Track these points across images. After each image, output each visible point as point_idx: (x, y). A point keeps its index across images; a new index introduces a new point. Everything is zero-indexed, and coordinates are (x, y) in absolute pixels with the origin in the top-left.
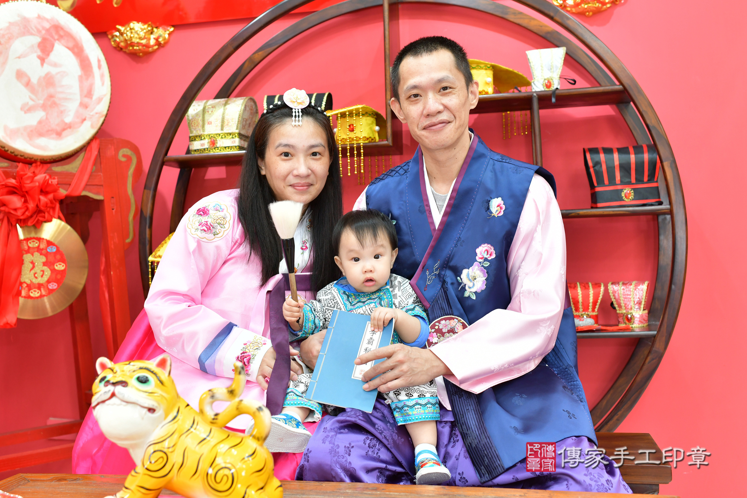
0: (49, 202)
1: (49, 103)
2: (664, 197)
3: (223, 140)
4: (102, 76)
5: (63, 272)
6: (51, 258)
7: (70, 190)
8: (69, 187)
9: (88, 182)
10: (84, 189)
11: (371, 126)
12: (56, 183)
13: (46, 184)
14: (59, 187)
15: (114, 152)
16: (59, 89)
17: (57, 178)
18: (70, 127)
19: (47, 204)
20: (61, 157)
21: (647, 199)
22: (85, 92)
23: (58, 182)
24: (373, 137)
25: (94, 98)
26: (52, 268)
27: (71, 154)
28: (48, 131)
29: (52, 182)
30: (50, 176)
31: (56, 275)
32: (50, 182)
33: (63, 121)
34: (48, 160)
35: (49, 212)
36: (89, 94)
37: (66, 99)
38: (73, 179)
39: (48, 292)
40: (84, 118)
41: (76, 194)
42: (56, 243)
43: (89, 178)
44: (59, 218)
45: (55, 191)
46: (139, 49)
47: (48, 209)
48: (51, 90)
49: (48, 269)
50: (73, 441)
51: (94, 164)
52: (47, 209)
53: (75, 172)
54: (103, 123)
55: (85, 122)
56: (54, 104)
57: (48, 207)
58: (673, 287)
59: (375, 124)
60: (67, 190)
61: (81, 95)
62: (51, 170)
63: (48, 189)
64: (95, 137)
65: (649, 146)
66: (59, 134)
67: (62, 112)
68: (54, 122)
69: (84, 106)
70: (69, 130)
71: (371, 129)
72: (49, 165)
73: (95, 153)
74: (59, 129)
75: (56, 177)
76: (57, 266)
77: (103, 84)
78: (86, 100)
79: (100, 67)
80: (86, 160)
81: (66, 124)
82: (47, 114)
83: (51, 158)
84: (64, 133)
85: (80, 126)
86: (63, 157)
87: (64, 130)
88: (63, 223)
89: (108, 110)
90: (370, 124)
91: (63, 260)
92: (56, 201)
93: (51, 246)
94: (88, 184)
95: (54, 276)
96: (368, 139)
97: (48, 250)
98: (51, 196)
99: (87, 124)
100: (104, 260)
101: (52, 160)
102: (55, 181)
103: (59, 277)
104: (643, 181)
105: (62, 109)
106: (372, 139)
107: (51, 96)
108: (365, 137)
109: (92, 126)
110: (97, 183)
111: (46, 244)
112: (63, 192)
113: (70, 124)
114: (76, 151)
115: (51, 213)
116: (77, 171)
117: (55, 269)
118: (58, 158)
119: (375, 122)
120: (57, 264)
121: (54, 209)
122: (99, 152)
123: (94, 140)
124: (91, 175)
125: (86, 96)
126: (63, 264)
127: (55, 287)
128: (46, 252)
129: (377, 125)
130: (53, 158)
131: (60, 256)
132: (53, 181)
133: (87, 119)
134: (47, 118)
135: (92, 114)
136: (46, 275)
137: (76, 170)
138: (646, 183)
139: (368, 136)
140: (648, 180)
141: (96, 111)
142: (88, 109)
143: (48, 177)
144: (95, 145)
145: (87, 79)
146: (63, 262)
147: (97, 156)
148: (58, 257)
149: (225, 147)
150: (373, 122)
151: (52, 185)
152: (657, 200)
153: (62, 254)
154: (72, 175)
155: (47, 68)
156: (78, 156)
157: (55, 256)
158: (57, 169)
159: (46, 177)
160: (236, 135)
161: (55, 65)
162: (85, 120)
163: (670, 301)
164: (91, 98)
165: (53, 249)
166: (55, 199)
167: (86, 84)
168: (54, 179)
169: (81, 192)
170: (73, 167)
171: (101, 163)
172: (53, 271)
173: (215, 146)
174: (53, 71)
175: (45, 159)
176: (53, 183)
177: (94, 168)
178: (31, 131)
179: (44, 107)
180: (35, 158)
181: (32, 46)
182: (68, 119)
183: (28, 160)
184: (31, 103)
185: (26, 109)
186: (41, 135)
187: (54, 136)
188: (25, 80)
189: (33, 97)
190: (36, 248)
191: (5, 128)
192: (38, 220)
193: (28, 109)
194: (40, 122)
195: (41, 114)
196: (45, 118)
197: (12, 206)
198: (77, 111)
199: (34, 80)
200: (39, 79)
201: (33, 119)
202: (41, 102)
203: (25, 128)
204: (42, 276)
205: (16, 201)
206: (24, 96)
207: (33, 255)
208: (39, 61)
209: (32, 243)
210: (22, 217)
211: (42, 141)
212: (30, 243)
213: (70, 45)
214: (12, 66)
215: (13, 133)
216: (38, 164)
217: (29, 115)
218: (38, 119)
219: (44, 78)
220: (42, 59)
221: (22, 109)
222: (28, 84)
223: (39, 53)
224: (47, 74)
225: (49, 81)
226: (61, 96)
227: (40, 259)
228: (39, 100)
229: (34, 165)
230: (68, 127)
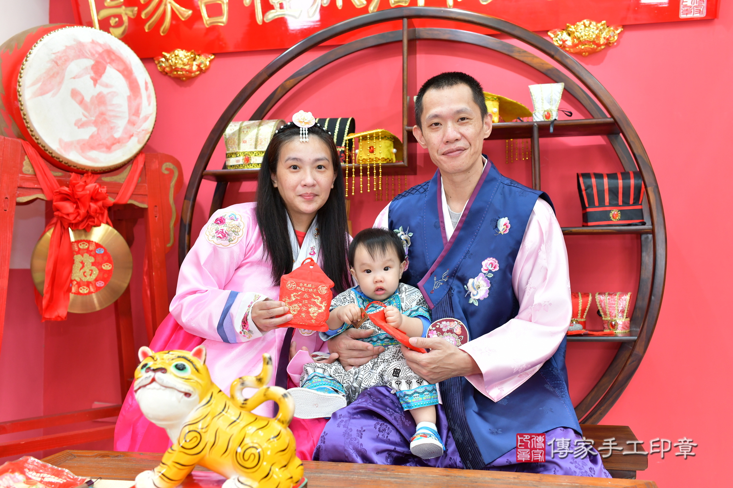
0: (98, 208)
1: (101, 120)
2: (647, 219)
3: (256, 157)
4: (149, 97)
5: (109, 272)
6: (99, 259)
7: (117, 198)
8: (117, 196)
9: (134, 191)
10: (130, 198)
11: (389, 148)
12: (105, 192)
13: (96, 192)
14: (108, 196)
15: (158, 166)
16: (110, 108)
17: (107, 188)
18: (119, 142)
19: (96, 210)
20: (110, 169)
21: (632, 219)
22: (133, 111)
23: (107, 191)
24: (390, 158)
25: (142, 116)
26: (99, 267)
27: (120, 166)
28: (99, 145)
29: (101, 191)
30: (100, 186)
31: (104, 274)
32: (100, 191)
33: (113, 137)
34: (98, 171)
35: (98, 218)
36: (137, 113)
37: (116, 117)
38: (120, 188)
39: (96, 289)
40: (131, 134)
41: (123, 202)
42: (104, 246)
43: (135, 188)
44: (107, 223)
45: (104, 199)
46: (183, 74)
47: (98, 215)
48: (103, 108)
49: (97, 269)
50: (115, 423)
51: (140, 175)
52: (96, 215)
53: (122, 183)
54: (149, 139)
55: (133, 138)
56: (105, 121)
57: (98, 213)
58: (653, 298)
59: (392, 147)
60: (115, 199)
61: (129, 114)
62: (101, 180)
63: (98, 197)
64: (140, 152)
65: (635, 173)
66: (109, 148)
67: (112, 128)
68: (105, 137)
69: (132, 123)
70: (118, 144)
71: (389, 151)
72: (99, 176)
73: (141, 166)
74: (109, 143)
75: (105, 187)
76: (104, 266)
77: (149, 104)
78: (134, 118)
79: (147, 88)
80: (132, 173)
81: (115, 139)
82: (98, 130)
83: (101, 169)
84: (114, 147)
85: (128, 141)
86: (112, 169)
87: (113, 144)
88: (111, 228)
89: (153, 128)
90: (388, 147)
91: (109, 261)
92: (104, 208)
93: (99, 248)
94: (134, 193)
95: (101, 275)
96: (386, 160)
97: (97, 252)
98: (100, 203)
99: (134, 139)
100: (147, 262)
101: (102, 171)
102: (104, 190)
103: (106, 276)
104: (629, 204)
105: (112, 125)
106: (390, 160)
107: (102, 114)
108: (384, 158)
109: (139, 142)
110: (142, 193)
111: (95, 247)
112: (111, 200)
113: (119, 139)
114: (123, 164)
115: (100, 218)
116: (124, 182)
117: (102, 269)
118: (107, 169)
119: (392, 145)
120: (105, 264)
121: (103, 215)
122: (144, 165)
123: (140, 155)
124: (136, 186)
125: (134, 115)
126: (110, 265)
127: (102, 285)
128: (95, 253)
129: (394, 148)
130: (103, 169)
131: (107, 257)
132: (102, 189)
133: (134, 135)
134: (98, 133)
135: (139, 130)
136: (94, 274)
137: (123, 180)
138: (632, 205)
139: (386, 158)
140: (634, 203)
141: (142, 128)
142: (135, 126)
143: (98, 186)
144: (141, 159)
145: (135, 99)
146: (110, 263)
147: (142, 169)
148: (106, 258)
150: (391, 145)
151: (101, 193)
152: (641, 221)
153: (109, 256)
154: (120, 185)
155: (99, 88)
156: (126, 168)
157: (103, 257)
158: (106, 179)
159: (96, 186)
161: (107, 86)
162: (132, 136)
163: (650, 310)
164: (139, 116)
165: (101, 250)
166: (103, 206)
167: (135, 104)
168: (103, 188)
169: (128, 201)
170: (121, 178)
171: (146, 175)
172: (101, 270)
173: (249, 163)
174: (105, 91)
175: (96, 170)
176: (103, 192)
177: (140, 179)
178: (84, 144)
179: (95, 123)
180: (87, 169)
181: (86, 68)
182: (117, 135)
183: (81, 171)
184: (84, 119)
185: (80, 124)
186: (92, 148)
187: (104, 149)
188: (79, 98)
189: (86, 114)
190: (86, 249)
191: (60, 141)
192: (88, 224)
193: (81, 125)
194: (92, 137)
195: (92, 130)
196: (96, 133)
197: (65, 211)
198: (125, 128)
199: (87, 99)
200: (92, 98)
201: (86, 134)
202: (93, 118)
203: (78, 142)
204: (91, 275)
205: (68, 207)
206: (78, 112)
207: (83, 256)
208: (92, 82)
209: (82, 245)
210: (74, 222)
211: (94, 154)
212: (81, 245)
213: (121, 68)
214: (68, 85)
215: (68, 146)
216: (90, 174)
217: (82, 130)
218: (90, 134)
219: (97, 97)
220: (95, 81)
221: (75, 124)
222: (82, 102)
223: (93, 74)
224: (99, 94)
225: (100, 100)
226: (112, 113)
227: (89, 260)
228: (91, 116)
229: (85, 175)
230: (117, 142)
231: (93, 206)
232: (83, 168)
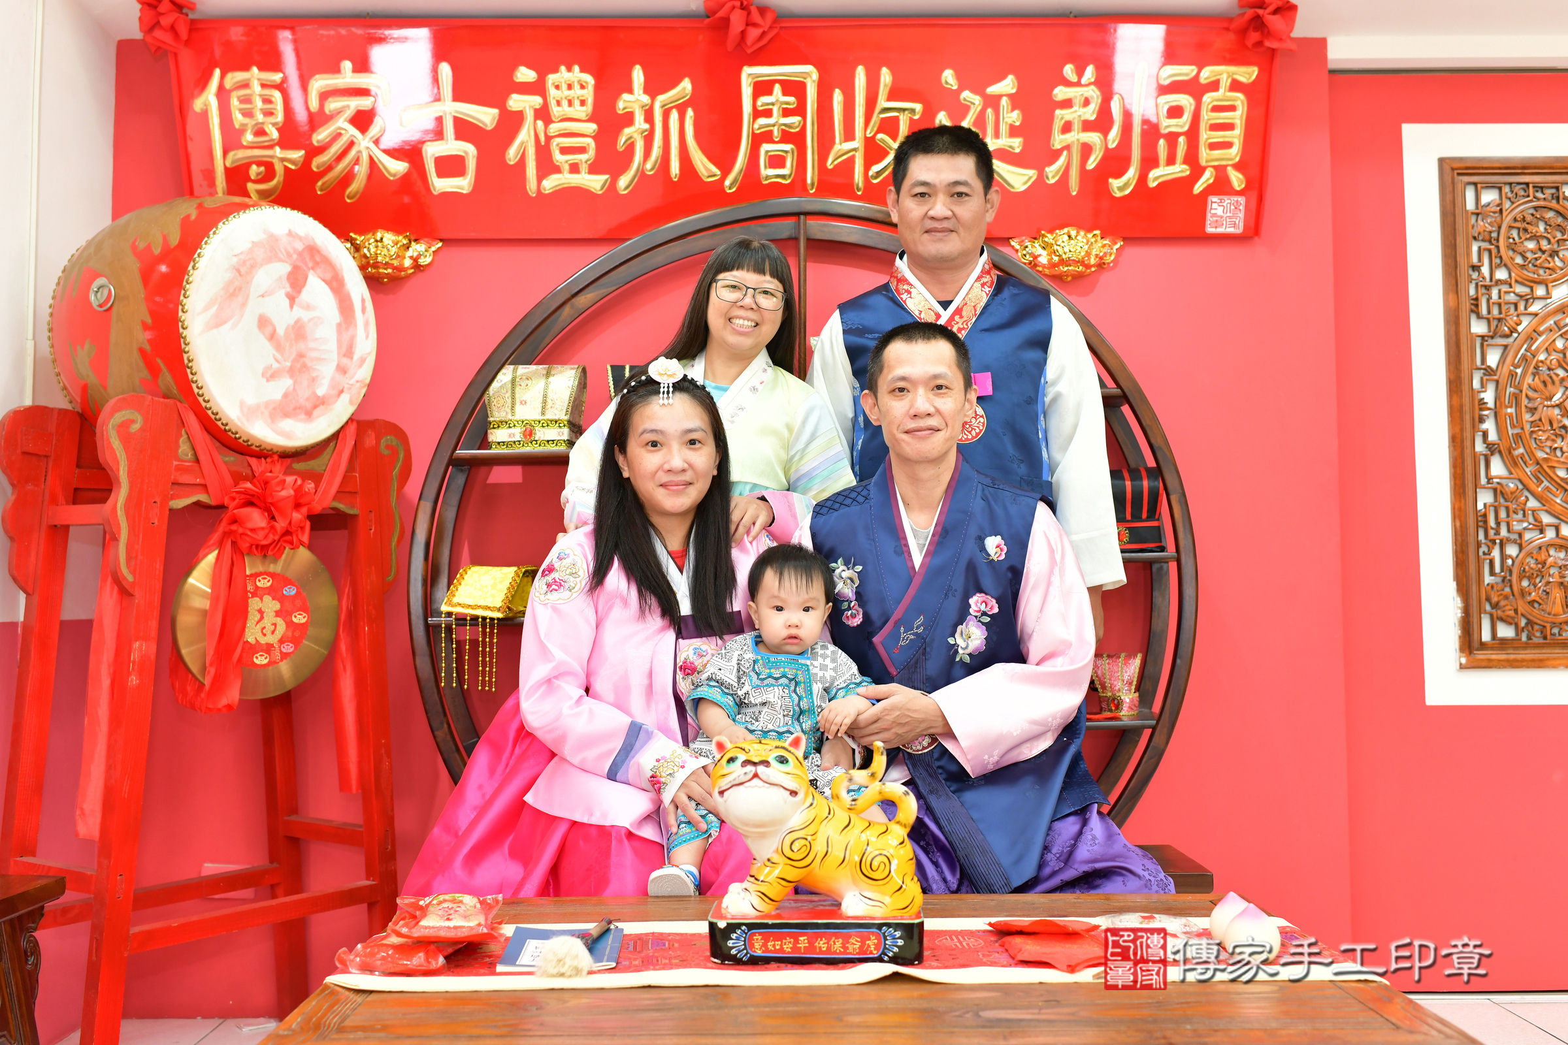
0: (300, 519)
1: (298, 366)
3: (546, 430)
4: (367, 324)
5: (304, 626)
6: (288, 605)
9: (340, 487)
10: (335, 498)
15: (375, 442)
16: (312, 345)
18: (323, 403)
22: (344, 349)
25: (356, 357)
26: (289, 620)
27: (315, 446)
28: (295, 409)
31: (293, 632)
33: (314, 394)
34: (291, 454)
36: (349, 352)
37: (319, 359)
39: (280, 657)
40: (341, 388)
42: (297, 582)
45: (310, 502)
48: (302, 346)
49: (283, 622)
54: (365, 397)
55: (343, 395)
56: (304, 366)
61: (339, 354)
62: (300, 469)
66: (309, 414)
67: (314, 379)
68: (303, 395)
69: (342, 370)
70: (321, 407)
72: (289, 460)
73: (350, 443)
74: (309, 406)
76: (296, 617)
77: (367, 337)
78: (345, 361)
79: (364, 310)
81: (318, 398)
82: (295, 383)
83: (293, 450)
84: (316, 412)
85: (335, 402)
87: (315, 407)
88: (309, 553)
91: (304, 609)
92: (308, 519)
93: (289, 586)
94: (340, 490)
95: (290, 632)
97: (285, 592)
98: (304, 510)
99: (345, 397)
103: (297, 634)
105: (314, 375)
107: (301, 355)
109: (351, 402)
110: (351, 489)
111: (283, 583)
113: (324, 397)
116: (325, 470)
117: (292, 622)
120: (297, 614)
121: (302, 528)
122: (356, 440)
123: (349, 425)
124: (345, 478)
125: (345, 355)
126: (304, 614)
127: (291, 650)
128: (282, 595)
131: (300, 601)
133: (345, 390)
134: (294, 389)
135: (351, 382)
136: (279, 631)
138: (1145, 520)
140: (1148, 517)
141: (357, 378)
142: (347, 375)
143: (299, 482)
145: (347, 329)
146: (303, 611)
147: (354, 446)
148: (298, 603)
149: (548, 441)
152: (1160, 544)
153: (304, 601)
154: (319, 476)
155: (298, 313)
157: (293, 602)
160: (566, 423)
161: (308, 307)
162: (342, 391)
164: (352, 358)
165: (291, 590)
166: (307, 515)
167: (346, 337)
169: (330, 503)
170: (319, 463)
172: (290, 624)
173: (532, 438)
174: (305, 316)
178: (274, 409)
179: (292, 372)
180: (275, 450)
181: (280, 278)
182: (321, 392)
183: (263, 453)
184: (276, 365)
185: (268, 375)
186: (286, 415)
187: (302, 416)
188: (269, 330)
189: (279, 356)
190: (267, 588)
191: (242, 404)
192: (281, 545)
193: (271, 375)
194: (286, 395)
195: (286, 383)
196: (292, 388)
197: (250, 525)
198: (333, 379)
199: (281, 331)
200: (287, 329)
201: (277, 390)
202: (288, 364)
203: (267, 404)
204: (273, 632)
205: (256, 518)
206: (266, 354)
207: (262, 599)
208: (287, 301)
209: (262, 582)
210: (264, 543)
211: (288, 424)
212: (259, 581)
213: (328, 276)
214: (254, 308)
215: (251, 412)
216: (276, 458)
217: (271, 383)
218: (283, 391)
219: (293, 327)
220: (292, 299)
221: (263, 375)
222: (272, 337)
223: (289, 289)
224: (297, 322)
225: (299, 331)
226: (313, 354)
227: (270, 605)
228: (285, 361)
229: (269, 460)
230: (320, 403)
231: (297, 516)
232: (269, 448)
